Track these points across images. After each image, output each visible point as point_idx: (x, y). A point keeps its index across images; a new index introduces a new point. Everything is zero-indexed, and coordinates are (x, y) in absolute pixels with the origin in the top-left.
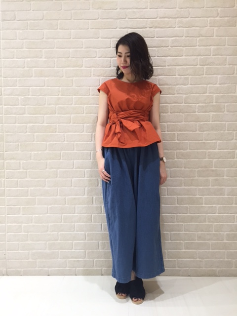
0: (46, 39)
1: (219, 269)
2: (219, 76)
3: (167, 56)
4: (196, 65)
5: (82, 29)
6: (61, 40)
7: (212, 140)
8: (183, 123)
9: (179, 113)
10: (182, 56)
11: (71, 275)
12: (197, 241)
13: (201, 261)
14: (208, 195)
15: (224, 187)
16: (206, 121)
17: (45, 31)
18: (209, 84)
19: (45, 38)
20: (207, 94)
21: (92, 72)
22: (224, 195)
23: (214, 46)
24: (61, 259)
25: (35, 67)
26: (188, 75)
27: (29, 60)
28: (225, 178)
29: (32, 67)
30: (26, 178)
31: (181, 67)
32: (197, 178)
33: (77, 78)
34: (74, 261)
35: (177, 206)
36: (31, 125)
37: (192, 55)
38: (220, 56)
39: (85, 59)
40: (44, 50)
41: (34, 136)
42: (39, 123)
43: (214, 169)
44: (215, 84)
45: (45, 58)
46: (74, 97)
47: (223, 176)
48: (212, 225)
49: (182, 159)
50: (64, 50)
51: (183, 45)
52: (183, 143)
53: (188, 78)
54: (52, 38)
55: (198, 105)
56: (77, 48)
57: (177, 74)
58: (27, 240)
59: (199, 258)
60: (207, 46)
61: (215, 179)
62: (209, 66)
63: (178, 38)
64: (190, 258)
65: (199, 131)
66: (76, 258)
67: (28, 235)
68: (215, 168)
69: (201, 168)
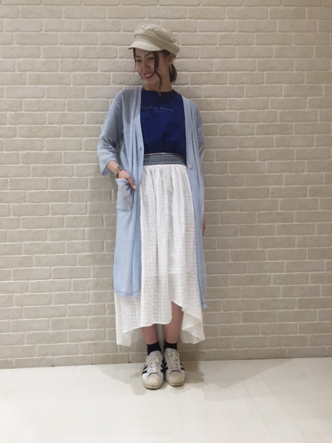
0: (45, 31)
1: (289, 348)
2: (284, 86)
3: (215, 58)
4: (254, 71)
5: (96, 18)
6: (67, 33)
7: (276, 172)
8: (238, 149)
9: (232, 135)
10: (235, 57)
11: (86, 364)
12: (258, 311)
13: (264, 338)
14: (273, 247)
15: (293, 236)
16: (267, 147)
17: (44, 20)
18: (271, 95)
19: (43, 30)
20: (269, 110)
21: (111, 78)
22: (294, 247)
23: (277, 44)
24: (70, 342)
25: (29, 71)
26: (242, 83)
27: (21, 60)
28: (295, 223)
29: (26, 71)
30: (19, 228)
31: (233, 72)
32: (257, 224)
33: (90, 86)
34: (90, 344)
35: (231, 264)
36: (25, 152)
37: (248, 57)
38: (285, 59)
39: (100, 60)
40: (42, 47)
41: (29, 167)
42: (36, 149)
43: (279, 211)
44: (279, 96)
45: (44, 58)
46: (86, 112)
47: (292, 221)
48: (279, 287)
49: (237, 198)
50: (71, 46)
51: (235, 43)
52: (237, 176)
53: (243, 87)
54: (54, 31)
55: (256, 124)
56: (89, 44)
57: (228, 82)
58: (21, 317)
59: (263, 333)
60: (267, 44)
61: (282, 225)
62: (270, 72)
63: (228, 33)
64: (249, 334)
65: (260, 160)
66: (92, 340)
67: (21, 309)
68: (281, 210)
69: (263, 210)
